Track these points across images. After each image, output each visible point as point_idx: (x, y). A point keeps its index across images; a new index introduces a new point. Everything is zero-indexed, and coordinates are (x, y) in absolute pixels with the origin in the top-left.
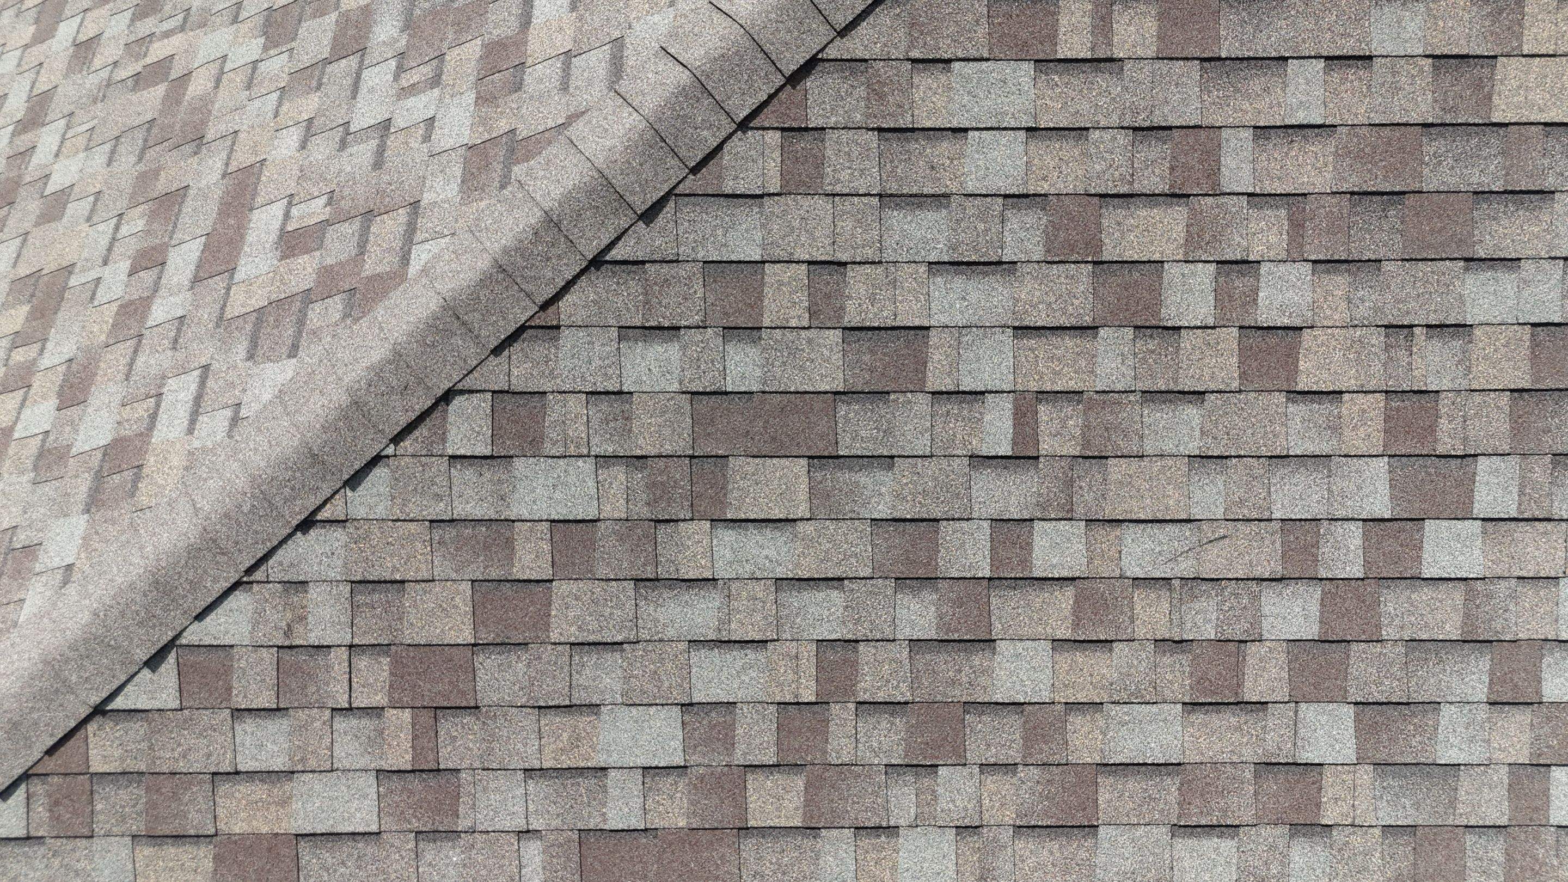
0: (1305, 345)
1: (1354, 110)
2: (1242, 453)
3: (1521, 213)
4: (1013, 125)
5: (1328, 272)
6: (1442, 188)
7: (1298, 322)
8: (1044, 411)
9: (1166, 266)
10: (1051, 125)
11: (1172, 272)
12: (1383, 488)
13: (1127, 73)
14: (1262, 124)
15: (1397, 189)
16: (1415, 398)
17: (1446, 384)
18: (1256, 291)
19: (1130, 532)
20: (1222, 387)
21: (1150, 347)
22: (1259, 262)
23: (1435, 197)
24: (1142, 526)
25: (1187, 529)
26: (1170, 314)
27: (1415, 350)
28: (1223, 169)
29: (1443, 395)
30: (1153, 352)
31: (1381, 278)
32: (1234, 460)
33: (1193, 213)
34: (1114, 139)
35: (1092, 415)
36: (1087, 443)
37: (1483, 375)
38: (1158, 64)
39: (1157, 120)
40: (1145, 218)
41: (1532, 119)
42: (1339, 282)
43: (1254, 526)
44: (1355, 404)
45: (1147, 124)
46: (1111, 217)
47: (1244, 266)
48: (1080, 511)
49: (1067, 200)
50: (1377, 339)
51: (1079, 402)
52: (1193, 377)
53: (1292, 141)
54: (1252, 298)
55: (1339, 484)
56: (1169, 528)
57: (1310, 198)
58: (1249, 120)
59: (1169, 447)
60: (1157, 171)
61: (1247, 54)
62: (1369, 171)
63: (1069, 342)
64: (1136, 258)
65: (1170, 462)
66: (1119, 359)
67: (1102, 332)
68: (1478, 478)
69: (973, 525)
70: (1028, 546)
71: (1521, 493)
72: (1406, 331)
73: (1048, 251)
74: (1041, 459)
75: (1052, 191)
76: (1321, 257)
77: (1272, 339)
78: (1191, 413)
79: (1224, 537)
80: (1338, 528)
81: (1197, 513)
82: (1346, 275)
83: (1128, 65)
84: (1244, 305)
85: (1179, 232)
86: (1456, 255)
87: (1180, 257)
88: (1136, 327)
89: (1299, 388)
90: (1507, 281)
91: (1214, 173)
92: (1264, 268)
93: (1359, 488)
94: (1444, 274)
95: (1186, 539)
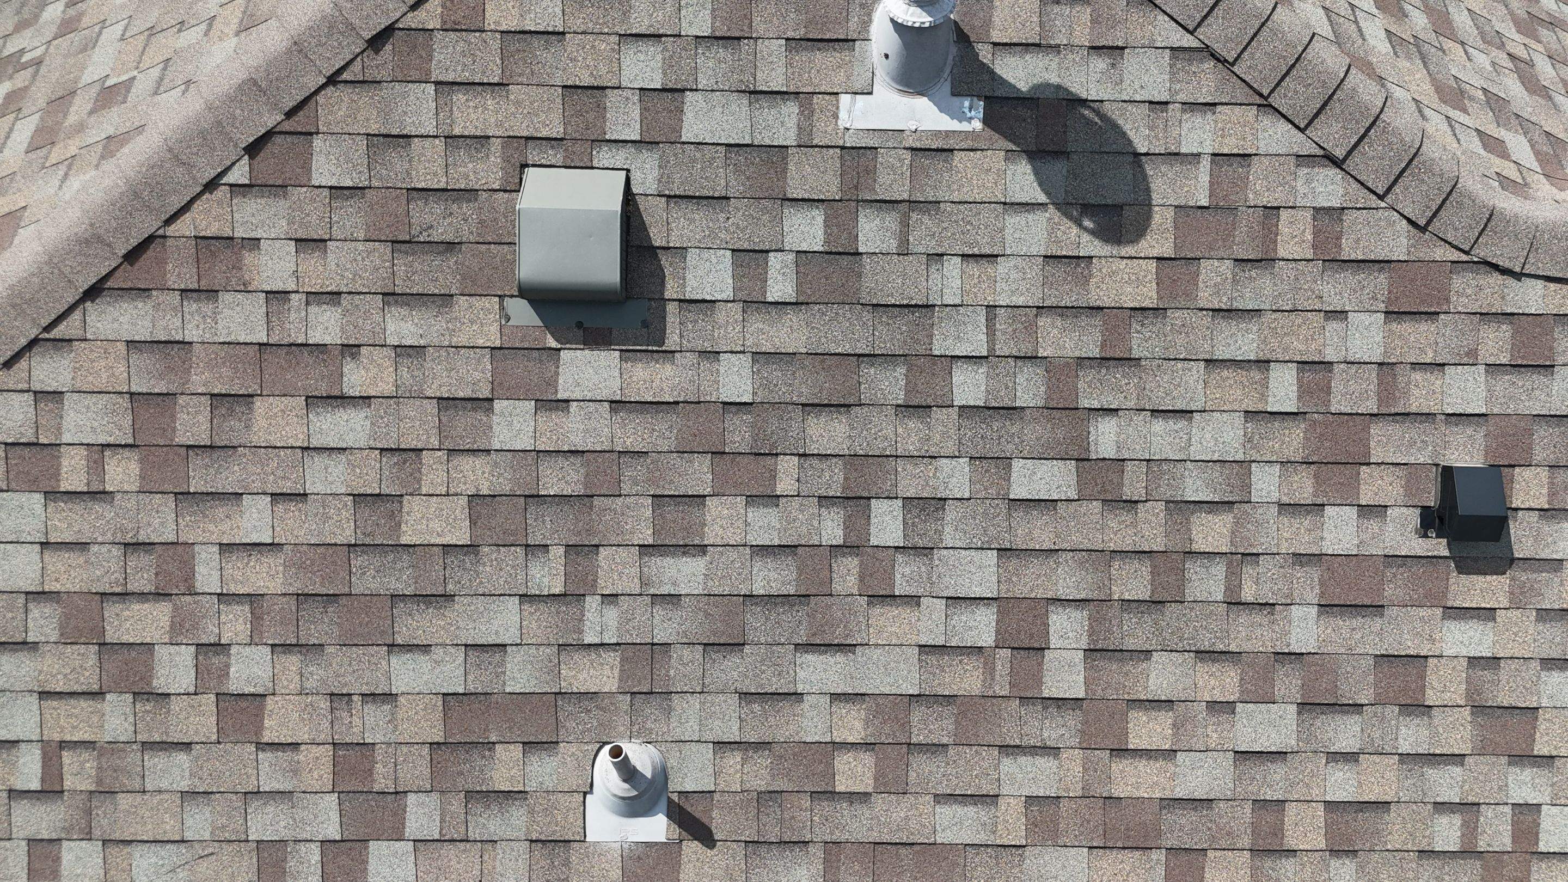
0: (269, 707)
1: (295, 533)
2: (222, 790)
3: (430, 611)
4: (29, 539)
5: (284, 653)
6: (366, 592)
7: (260, 690)
8: (67, 757)
9: (156, 647)
10: (59, 540)
11: (162, 652)
12: (335, 816)
13: (116, 503)
14: (225, 542)
15: (331, 592)
16: (357, 748)
17: (379, 738)
18: (228, 666)
19: (137, 850)
20: (204, 740)
21: (148, 708)
22: (229, 645)
23: (362, 598)
24: (148, 845)
25: (183, 849)
26: (160, 683)
27: (354, 712)
28: (197, 575)
29: (378, 747)
30: (150, 712)
31: (325, 658)
32: (217, 795)
33: (176, 608)
34: (109, 551)
35: (104, 760)
36: (99, 782)
37: (407, 732)
38: (141, 496)
39: (142, 538)
40: (138, 611)
41: (432, 542)
42: (293, 662)
43: (235, 845)
44: (311, 753)
45: (134, 541)
46: (111, 610)
47: (219, 648)
48: (97, 833)
49: (76, 597)
50: (324, 704)
51: (94, 749)
52: (181, 731)
53: (250, 555)
54: (224, 673)
55: (300, 814)
56: (169, 846)
57: (266, 597)
58: (214, 538)
59: (164, 785)
60: (145, 575)
61: (210, 490)
62: (310, 579)
63: (83, 703)
64: (131, 641)
65: (166, 796)
66: (123, 718)
67: (108, 696)
68: (408, 809)
69: (14, 843)
70: (58, 859)
71: (442, 821)
72: (346, 698)
73: (62, 635)
74: (66, 793)
75: (63, 590)
76: (277, 642)
77: (244, 704)
78: (182, 758)
79: (212, 854)
80: (302, 847)
81: (188, 835)
82: (299, 655)
83: (119, 496)
84: (219, 677)
85: (165, 621)
86: (379, 642)
87: (167, 640)
88: (134, 693)
89: (265, 740)
90: (423, 661)
91: (189, 577)
92: (234, 650)
93: (316, 817)
94: (373, 656)
95: (183, 855)
